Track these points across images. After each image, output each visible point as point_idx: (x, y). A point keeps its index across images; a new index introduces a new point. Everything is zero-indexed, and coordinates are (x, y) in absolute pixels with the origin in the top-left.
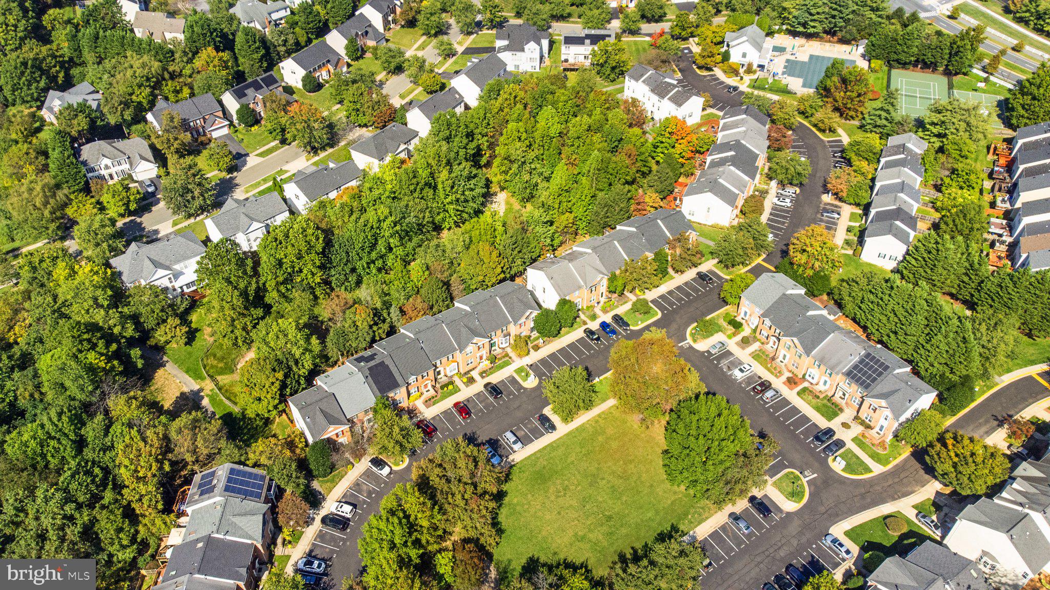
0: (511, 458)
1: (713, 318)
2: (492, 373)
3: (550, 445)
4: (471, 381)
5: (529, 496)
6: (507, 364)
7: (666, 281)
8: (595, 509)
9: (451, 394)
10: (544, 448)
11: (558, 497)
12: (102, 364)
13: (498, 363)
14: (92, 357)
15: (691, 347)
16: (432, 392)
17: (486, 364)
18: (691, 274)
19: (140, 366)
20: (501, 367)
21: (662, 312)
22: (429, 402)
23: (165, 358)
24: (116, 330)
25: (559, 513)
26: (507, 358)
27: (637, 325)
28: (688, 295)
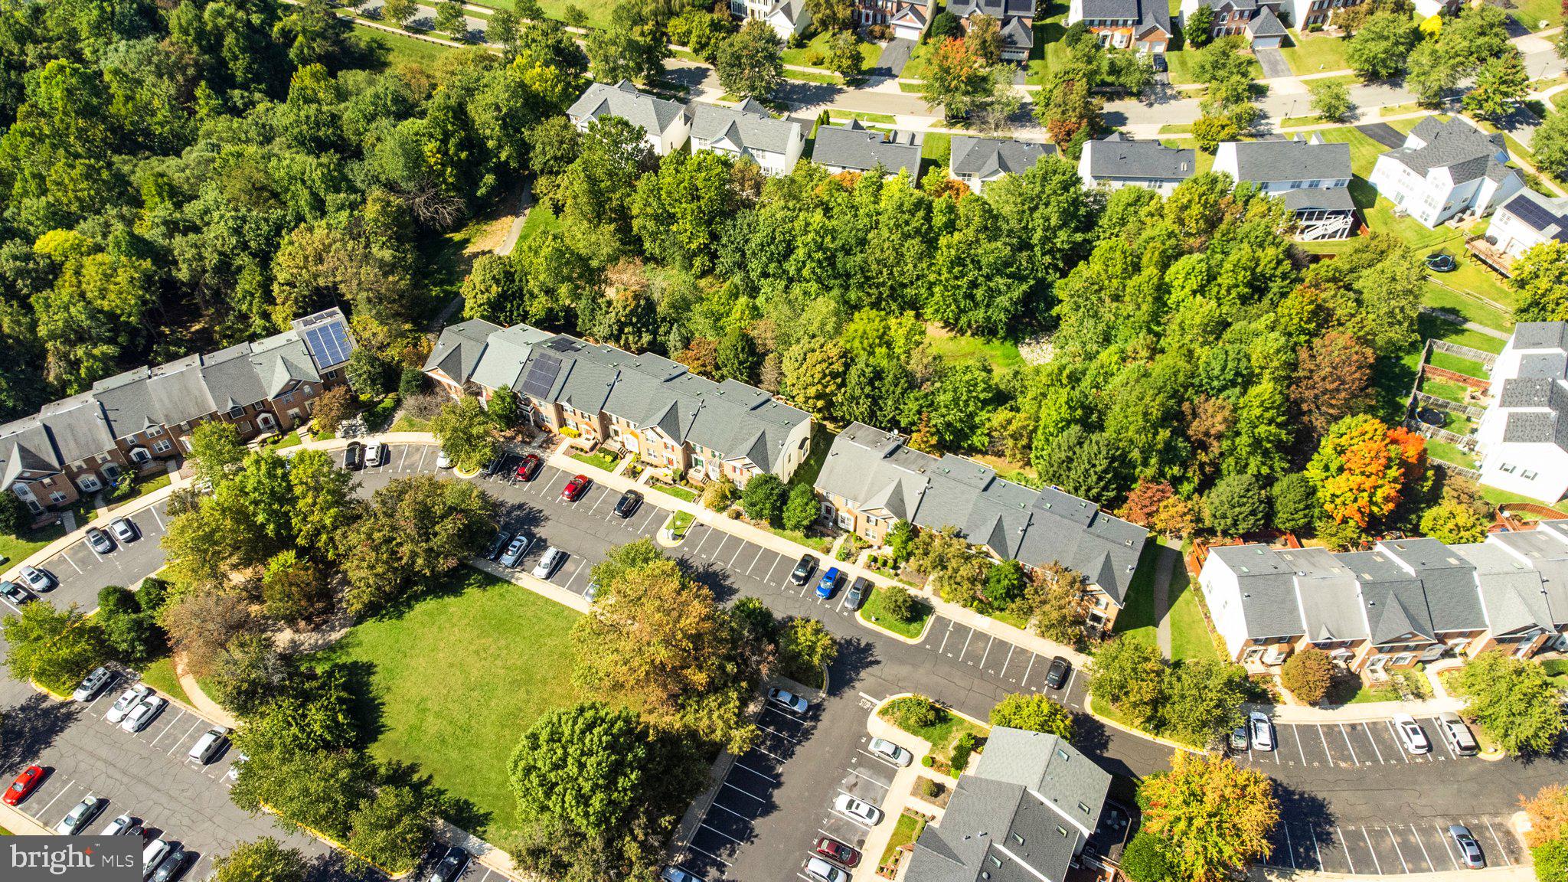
0: (524, 575)
1: (961, 721)
2: (660, 489)
3: (563, 608)
4: (634, 473)
5: (466, 621)
6: (687, 497)
7: (1002, 619)
8: (474, 705)
9: (600, 465)
10: (555, 604)
11: (477, 653)
12: (432, 161)
13: (681, 486)
14: (429, 147)
15: (866, 713)
16: (588, 445)
17: (666, 474)
18: (1051, 649)
19: (479, 193)
20: (677, 494)
21: (925, 642)
22: (575, 451)
23: (527, 212)
24: (491, 144)
25: (451, 665)
26: (696, 492)
27: (868, 618)
28: (995, 663)
